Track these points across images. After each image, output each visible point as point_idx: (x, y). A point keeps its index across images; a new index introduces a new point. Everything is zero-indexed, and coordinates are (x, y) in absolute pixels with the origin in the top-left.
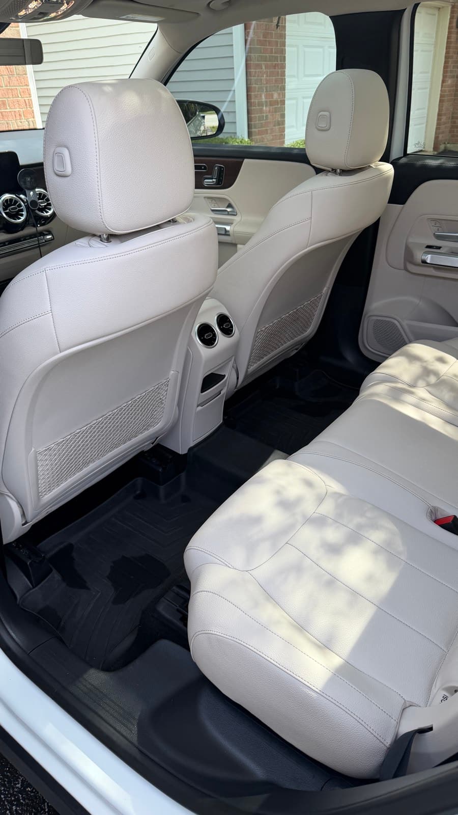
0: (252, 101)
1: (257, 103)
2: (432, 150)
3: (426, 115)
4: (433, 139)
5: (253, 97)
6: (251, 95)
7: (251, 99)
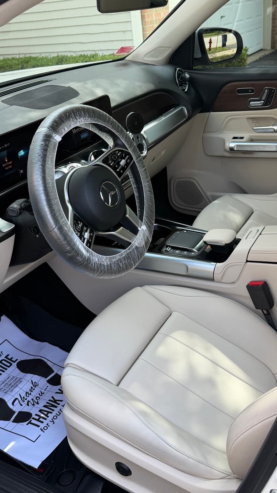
0: (146, 20)
1: (149, 22)
2: (270, 48)
3: (262, 21)
4: (270, 39)
5: (146, 17)
6: (145, 15)
7: (145, 19)
